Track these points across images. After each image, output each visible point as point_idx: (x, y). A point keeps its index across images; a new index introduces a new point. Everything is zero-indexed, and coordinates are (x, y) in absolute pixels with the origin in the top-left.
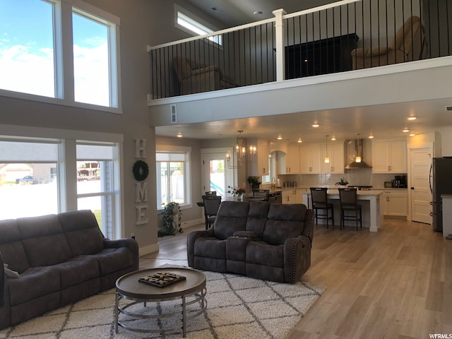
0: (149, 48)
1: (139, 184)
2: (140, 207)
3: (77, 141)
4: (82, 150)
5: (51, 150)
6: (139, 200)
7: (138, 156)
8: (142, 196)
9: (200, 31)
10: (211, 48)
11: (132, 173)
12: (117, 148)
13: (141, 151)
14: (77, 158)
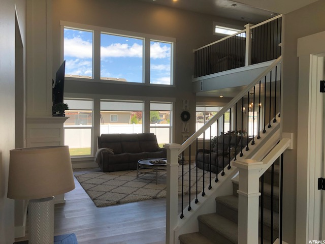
0: (194, 51)
1: (184, 123)
2: (184, 135)
3: (151, 101)
4: (153, 106)
5: (139, 106)
6: (183, 131)
7: (184, 108)
8: (186, 129)
9: (230, 32)
10: (237, 40)
11: (180, 118)
12: (172, 105)
13: (186, 106)
14: (151, 109)
